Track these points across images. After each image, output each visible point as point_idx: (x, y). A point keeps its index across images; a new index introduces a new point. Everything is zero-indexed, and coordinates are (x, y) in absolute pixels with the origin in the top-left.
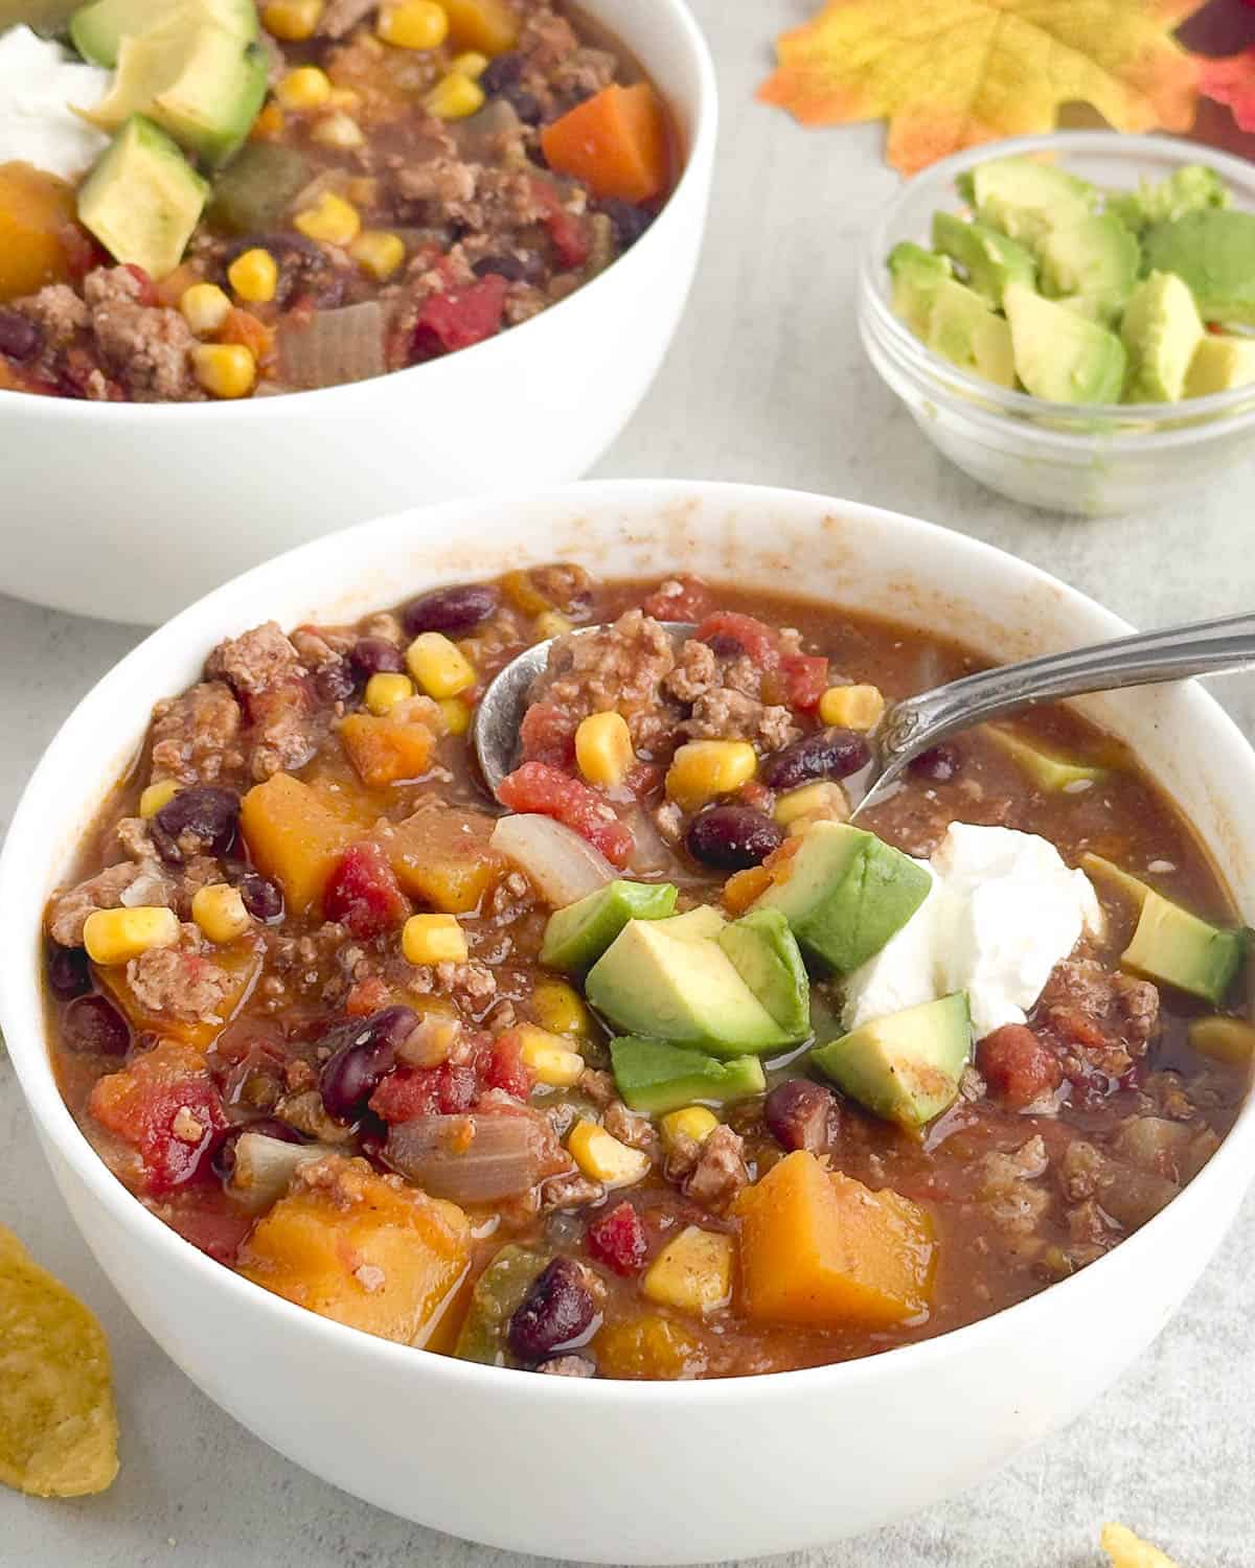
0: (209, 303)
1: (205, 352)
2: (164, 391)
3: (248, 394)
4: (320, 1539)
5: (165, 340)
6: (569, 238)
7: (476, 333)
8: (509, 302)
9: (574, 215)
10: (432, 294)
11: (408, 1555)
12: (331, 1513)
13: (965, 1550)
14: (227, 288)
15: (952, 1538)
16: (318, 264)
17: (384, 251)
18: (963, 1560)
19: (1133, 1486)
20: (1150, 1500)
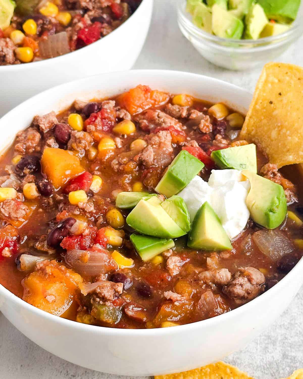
0: (18, 36)
1: (19, 50)
2: (8, 62)
3: (32, 61)
4: (61, 372)
5: (7, 47)
6: (117, 10)
7: (94, 39)
8: (102, 30)
9: (117, 4)
10: (80, 29)
11: (86, 375)
12: (64, 364)
13: (239, 363)
14: (23, 31)
15: (236, 359)
16: (47, 23)
17: (65, 18)
18: (239, 365)
19: (284, 341)
20: (289, 345)
